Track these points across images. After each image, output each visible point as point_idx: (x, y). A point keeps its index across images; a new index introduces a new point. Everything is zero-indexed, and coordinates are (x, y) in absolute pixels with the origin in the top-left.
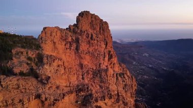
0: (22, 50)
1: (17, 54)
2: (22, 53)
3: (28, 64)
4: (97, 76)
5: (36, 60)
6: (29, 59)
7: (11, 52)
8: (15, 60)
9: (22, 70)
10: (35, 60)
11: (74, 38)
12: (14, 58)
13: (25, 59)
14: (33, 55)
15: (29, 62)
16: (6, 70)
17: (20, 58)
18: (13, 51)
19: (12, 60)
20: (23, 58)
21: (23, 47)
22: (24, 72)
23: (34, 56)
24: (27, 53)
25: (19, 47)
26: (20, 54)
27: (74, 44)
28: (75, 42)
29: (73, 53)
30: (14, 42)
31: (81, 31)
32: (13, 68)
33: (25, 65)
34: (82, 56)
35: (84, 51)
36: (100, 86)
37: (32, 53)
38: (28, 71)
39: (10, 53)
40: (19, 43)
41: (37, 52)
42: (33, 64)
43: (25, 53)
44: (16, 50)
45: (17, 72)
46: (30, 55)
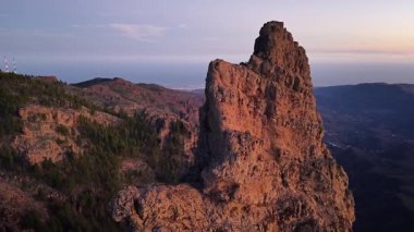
0: (44, 110)
1: (33, 119)
2: (44, 117)
3: (59, 142)
4: (309, 175)
5: (77, 133)
6: (61, 130)
7: (17, 114)
8: (29, 134)
9: (48, 157)
10: (73, 134)
11: (263, 88)
12: (26, 130)
13: (52, 132)
14: (67, 120)
15: (62, 138)
16: (11, 158)
17: (39, 129)
18: (21, 112)
19: (23, 133)
20: (46, 129)
21: (43, 103)
22: (54, 161)
23: (71, 123)
24: (55, 117)
25: (34, 102)
26: (38, 119)
27: (263, 101)
28: (265, 97)
29: (260, 123)
30: (22, 92)
31: (277, 69)
32: (26, 152)
33: (54, 145)
34: (279, 129)
35: (282, 117)
36: (316, 199)
37: (66, 117)
38: (61, 158)
39: (15, 118)
40: (31, 94)
41: (77, 114)
42: (71, 143)
43: (50, 117)
44: (28, 109)
45: (37, 161)
46: (61, 122)
